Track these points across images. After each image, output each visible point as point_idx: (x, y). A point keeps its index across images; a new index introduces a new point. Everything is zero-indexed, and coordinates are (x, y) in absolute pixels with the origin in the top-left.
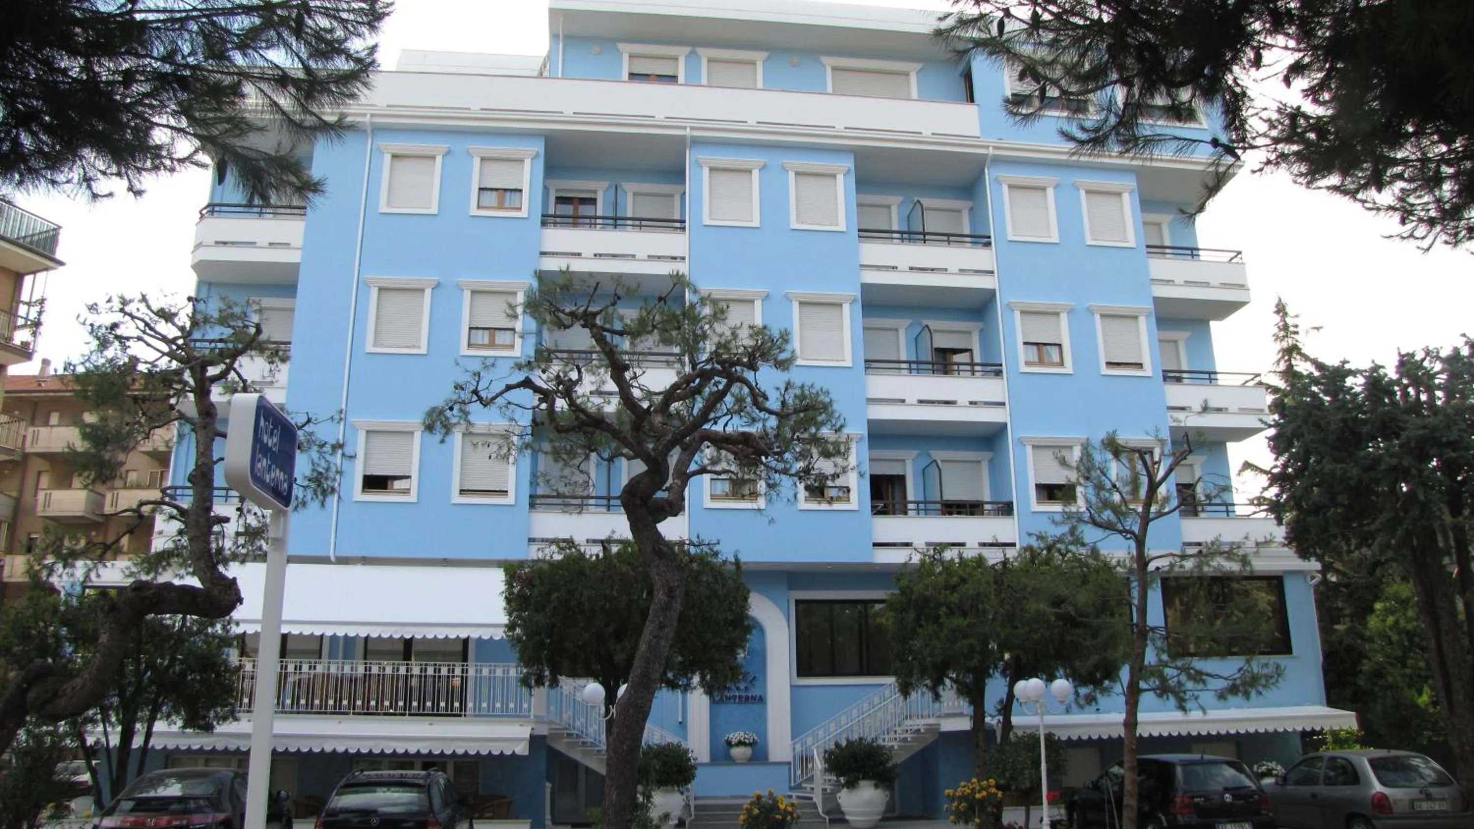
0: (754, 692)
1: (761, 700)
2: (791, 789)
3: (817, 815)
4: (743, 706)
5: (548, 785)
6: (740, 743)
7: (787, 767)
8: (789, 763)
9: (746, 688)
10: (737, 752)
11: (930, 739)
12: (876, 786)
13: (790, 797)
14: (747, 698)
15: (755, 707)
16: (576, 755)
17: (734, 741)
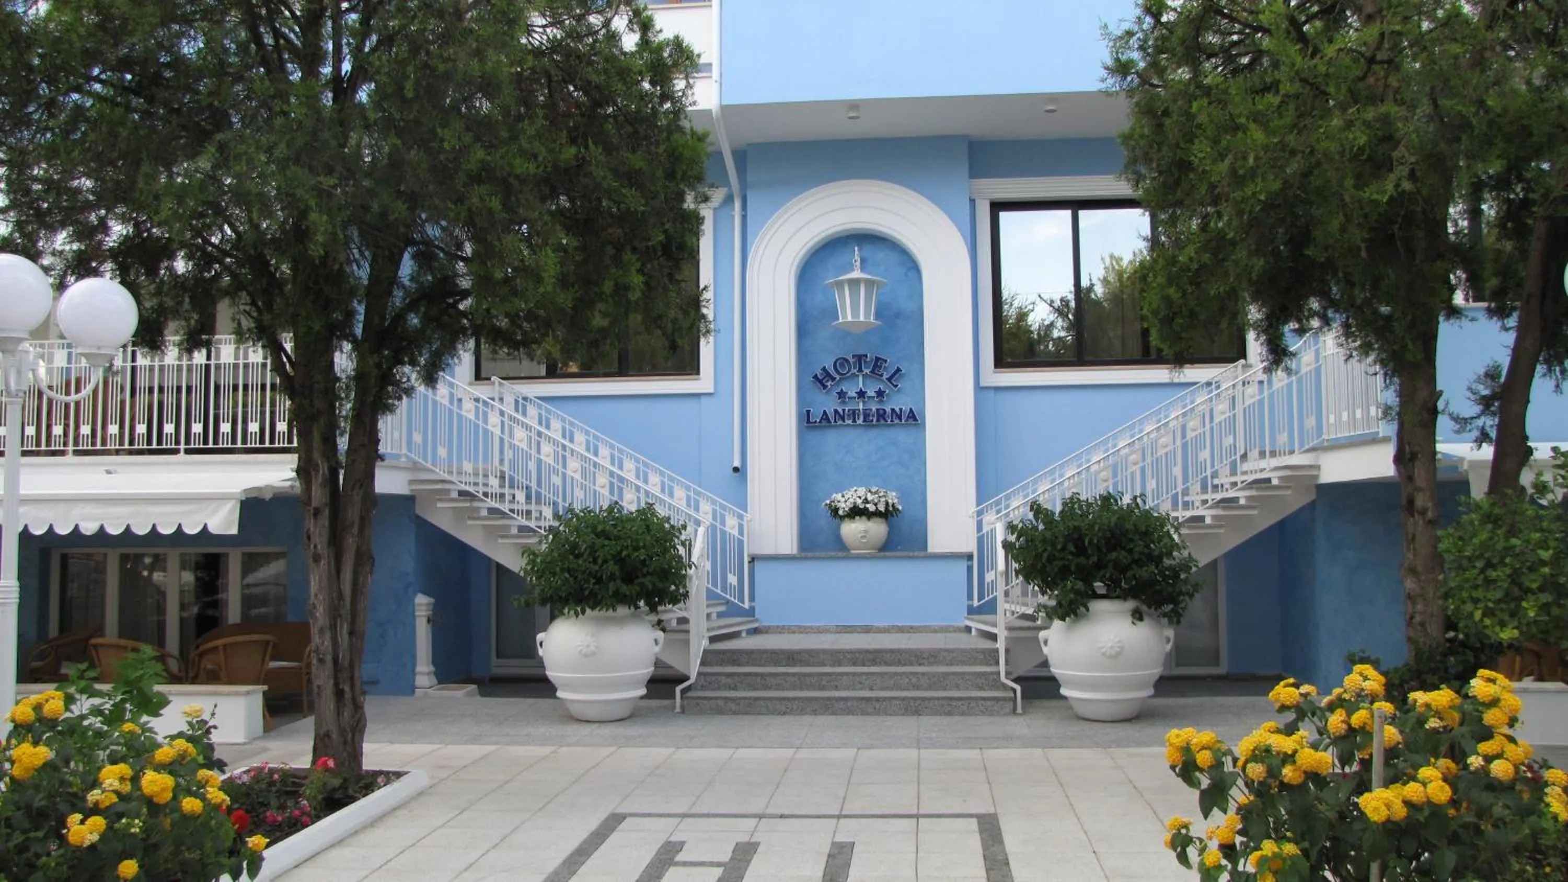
0: (898, 402)
1: (914, 419)
2: (971, 611)
3: (995, 683)
4: (873, 433)
5: (422, 602)
6: (856, 512)
7: (964, 565)
8: (970, 557)
9: (880, 393)
10: (852, 529)
11: (1295, 502)
12: (1138, 616)
13: (968, 629)
14: (881, 415)
15: (902, 436)
16: (473, 537)
17: (844, 507)
